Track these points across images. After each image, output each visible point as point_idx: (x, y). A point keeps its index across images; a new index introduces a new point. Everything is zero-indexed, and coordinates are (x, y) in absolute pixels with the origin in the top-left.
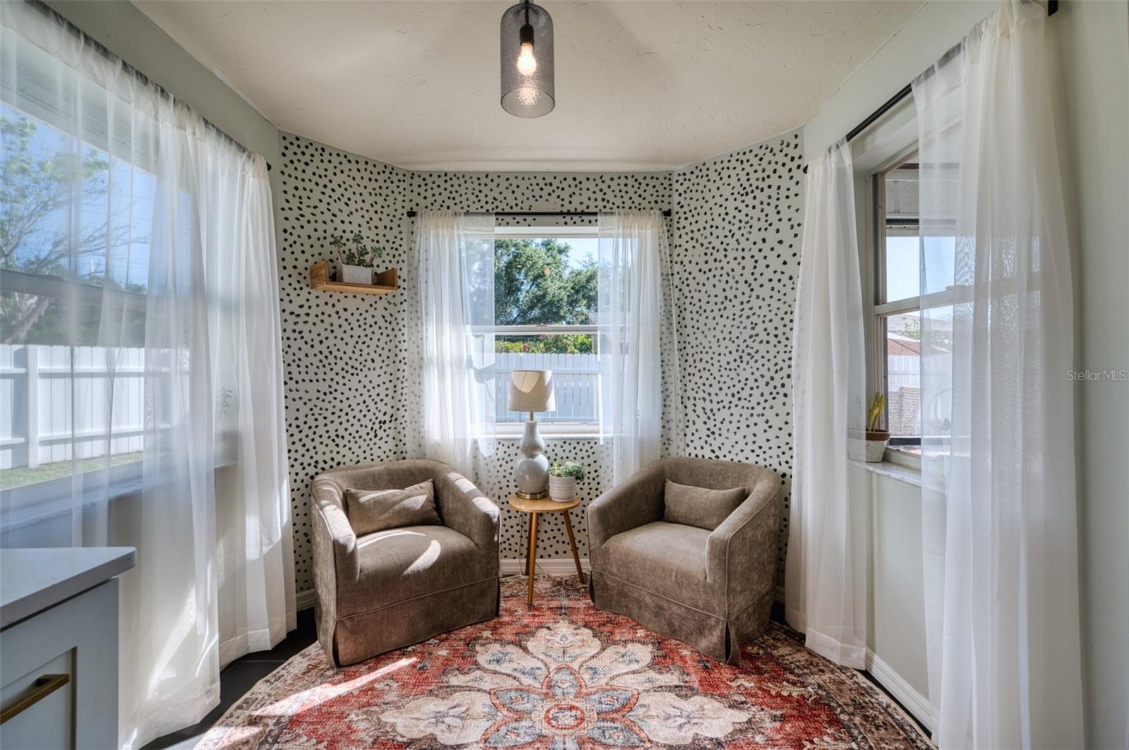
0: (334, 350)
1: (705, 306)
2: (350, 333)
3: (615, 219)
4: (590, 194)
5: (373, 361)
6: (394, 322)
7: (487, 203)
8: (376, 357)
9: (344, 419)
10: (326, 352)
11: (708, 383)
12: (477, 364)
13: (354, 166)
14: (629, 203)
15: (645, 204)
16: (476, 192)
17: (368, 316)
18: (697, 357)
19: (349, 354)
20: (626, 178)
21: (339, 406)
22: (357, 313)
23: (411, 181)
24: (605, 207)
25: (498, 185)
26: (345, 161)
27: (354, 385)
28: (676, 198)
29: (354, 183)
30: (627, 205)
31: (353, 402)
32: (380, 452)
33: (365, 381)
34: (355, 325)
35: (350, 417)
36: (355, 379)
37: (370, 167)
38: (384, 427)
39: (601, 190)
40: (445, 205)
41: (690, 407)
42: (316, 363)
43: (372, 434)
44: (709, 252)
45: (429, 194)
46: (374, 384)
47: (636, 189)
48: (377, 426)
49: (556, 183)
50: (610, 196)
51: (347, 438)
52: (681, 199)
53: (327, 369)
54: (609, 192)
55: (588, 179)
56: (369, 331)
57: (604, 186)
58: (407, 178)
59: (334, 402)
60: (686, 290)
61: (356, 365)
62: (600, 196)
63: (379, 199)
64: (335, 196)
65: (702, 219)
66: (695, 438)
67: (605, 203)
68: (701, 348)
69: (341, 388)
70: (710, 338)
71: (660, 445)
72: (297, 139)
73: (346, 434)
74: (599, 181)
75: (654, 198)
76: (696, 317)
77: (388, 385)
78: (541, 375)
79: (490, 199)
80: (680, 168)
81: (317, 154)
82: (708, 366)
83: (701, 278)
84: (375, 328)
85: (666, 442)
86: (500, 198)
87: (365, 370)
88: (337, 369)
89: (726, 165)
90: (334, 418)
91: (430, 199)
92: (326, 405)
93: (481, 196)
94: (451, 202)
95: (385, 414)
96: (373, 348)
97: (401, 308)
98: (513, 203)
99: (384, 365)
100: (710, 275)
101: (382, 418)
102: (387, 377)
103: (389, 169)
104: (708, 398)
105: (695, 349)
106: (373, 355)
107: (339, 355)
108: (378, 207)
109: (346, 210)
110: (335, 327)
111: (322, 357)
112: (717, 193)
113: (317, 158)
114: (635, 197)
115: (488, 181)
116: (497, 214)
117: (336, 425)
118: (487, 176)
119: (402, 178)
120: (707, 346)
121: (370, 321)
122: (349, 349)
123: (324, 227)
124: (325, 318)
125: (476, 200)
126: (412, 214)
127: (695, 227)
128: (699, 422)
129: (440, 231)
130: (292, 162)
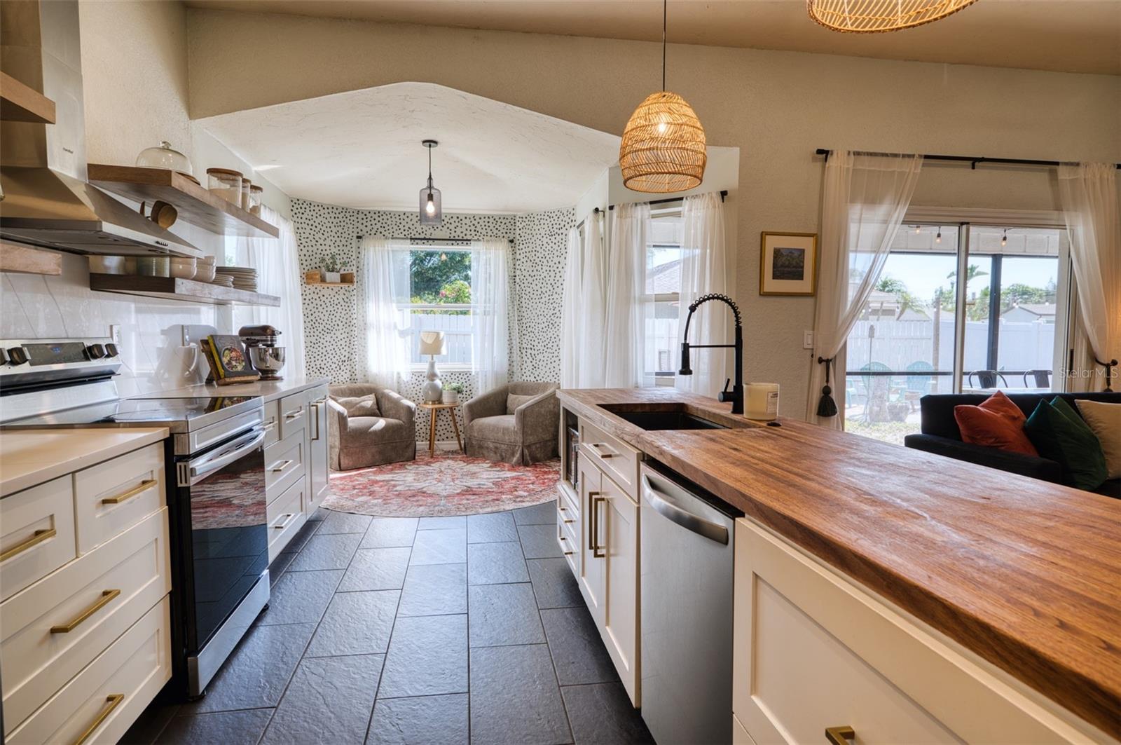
0: (318, 319)
1: (532, 296)
2: (326, 309)
3: (480, 244)
4: (467, 227)
5: (338, 325)
6: (349, 302)
7: (404, 230)
8: (339, 323)
9: (324, 358)
10: (314, 321)
11: (533, 339)
12: (400, 328)
13: (326, 211)
14: (490, 233)
15: (499, 234)
16: (398, 224)
17: (335, 299)
18: (528, 325)
19: (326, 321)
20: (489, 218)
21: (321, 351)
22: (329, 297)
23: (357, 216)
24: (476, 235)
25: (411, 220)
26: (321, 209)
27: (328, 339)
28: (518, 231)
29: (326, 221)
30: (489, 235)
31: (328, 349)
32: (342, 379)
33: (334, 337)
34: (328, 304)
35: (327, 357)
36: (329, 335)
37: (335, 210)
38: (345, 364)
39: (474, 225)
40: (379, 231)
41: (524, 353)
42: (310, 327)
43: (338, 367)
44: (534, 265)
45: (368, 224)
46: (339, 339)
47: (494, 225)
48: (340, 364)
49: (446, 220)
50: (479, 228)
51: (326, 369)
52: (520, 232)
53: (315, 330)
54: (478, 226)
55: (466, 218)
56: (336, 307)
57: (476, 223)
58: (355, 214)
59: (319, 349)
60: (522, 286)
61: (330, 327)
62: (473, 228)
63: (340, 229)
64: (317, 230)
65: (530, 245)
66: (526, 371)
67: (476, 233)
68: (529, 320)
69: (322, 340)
70: (534, 314)
71: (507, 376)
72: (298, 200)
73: (325, 367)
74: (472, 219)
75: (505, 231)
76: (528, 302)
77: (346, 339)
78: (438, 334)
79: (406, 228)
80: (520, 214)
81: (307, 207)
82: (533, 330)
83: (530, 280)
84: (339, 305)
85: (511, 373)
86: (413, 227)
87: (334, 330)
88: (320, 330)
89: (542, 217)
90: (319, 357)
91: (370, 227)
92: (314, 350)
93: (401, 226)
94: (382, 230)
95: (345, 356)
96: (338, 317)
97: (352, 293)
98: (420, 231)
99: (344, 327)
100: (534, 278)
101: (343, 359)
102: (346, 335)
103: (345, 210)
104: (533, 348)
105: (527, 320)
106: (338, 322)
107: (321, 321)
108: (339, 234)
109: (323, 238)
110: (319, 306)
111: (312, 323)
112: (538, 232)
113: (308, 209)
114: (494, 230)
115: (405, 217)
116: (411, 239)
117: (320, 361)
118: (404, 214)
119: (351, 214)
120: (533, 318)
121: (336, 302)
122: (326, 318)
123: (312, 249)
124: (313, 300)
125: (398, 228)
126: (359, 237)
127: (527, 250)
128: (529, 361)
129: (377, 248)
130: (296, 214)
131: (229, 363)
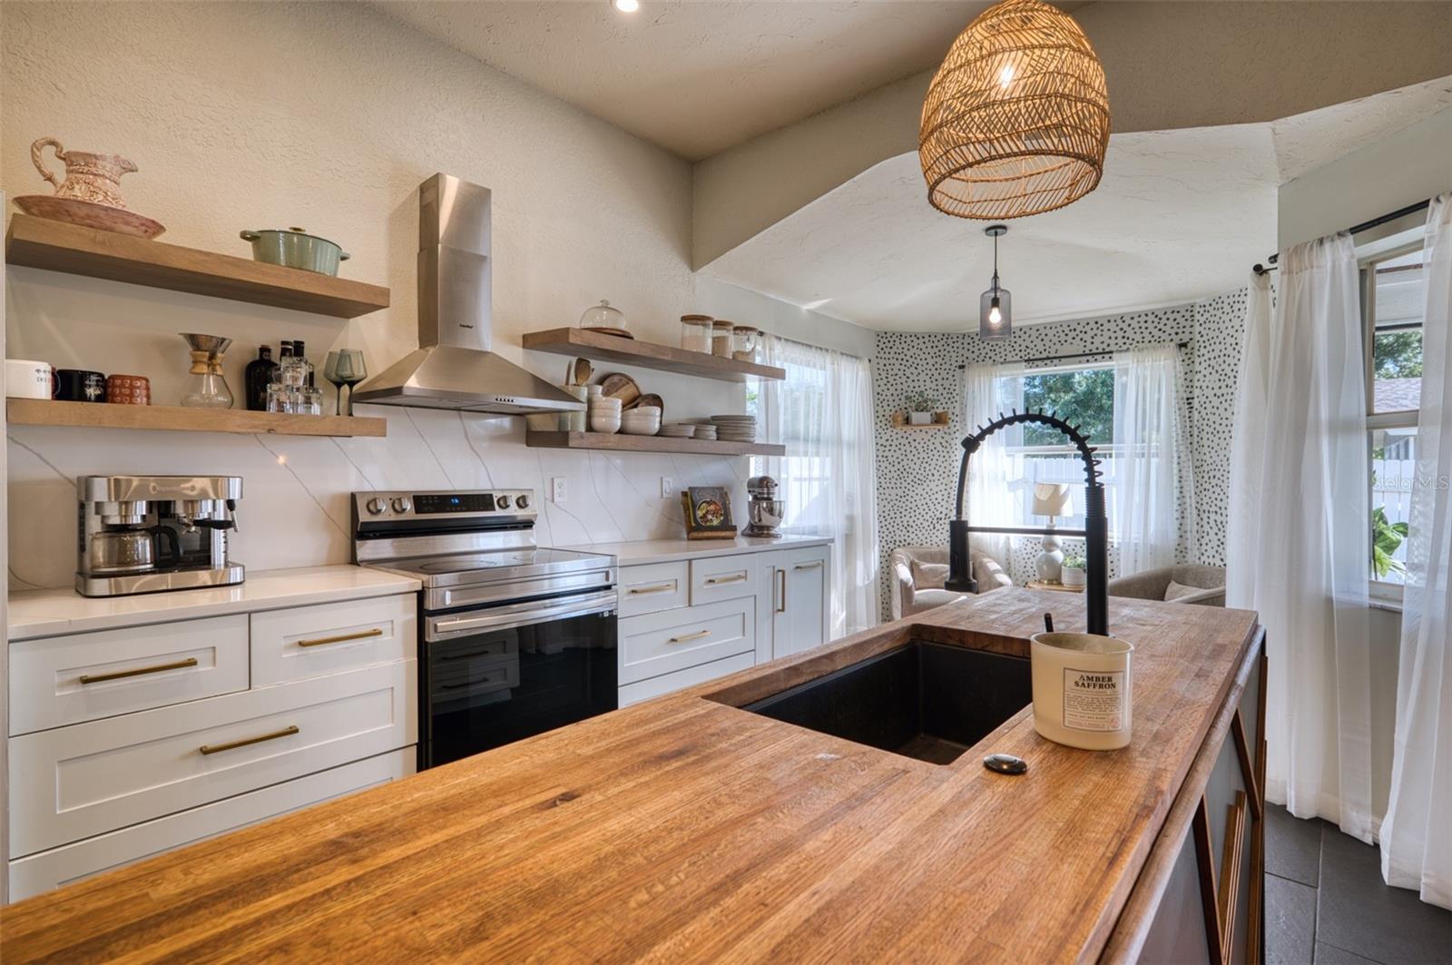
0: (907, 467)
1: (1218, 428)
2: (917, 456)
3: (1129, 354)
4: (1111, 333)
5: (933, 475)
6: (949, 447)
7: (1020, 351)
8: (935, 472)
9: (913, 514)
10: (902, 470)
11: (1219, 498)
12: (1009, 478)
13: (921, 340)
14: (1148, 337)
15: (1164, 336)
16: (1012, 344)
17: (930, 443)
18: (1211, 474)
19: (917, 470)
20: (1147, 315)
21: (910, 505)
22: (922, 442)
23: (963, 341)
24: (1125, 343)
25: (1030, 336)
26: (915, 339)
27: (920, 491)
28: (1197, 328)
29: (921, 353)
30: (1146, 340)
31: (919, 503)
32: (937, 540)
33: (928, 489)
34: (921, 450)
35: (917, 513)
36: (920, 488)
37: (932, 338)
38: (940, 522)
39: (1121, 329)
40: (988, 356)
41: (1206, 520)
42: (896, 476)
43: (932, 527)
44: (1222, 378)
45: (976, 349)
46: (934, 491)
47: (1156, 324)
48: (935, 521)
49: (1079, 328)
50: (1130, 333)
51: (915, 527)
52: (1201, 329)
53: (903, 481)
54: (1129, 330)
55: (1109, 321)
56: (930, 454)
57: (1125, 326)
58: (961, 340)
59: (907, 503)
60: (1204, 412)
61: (921, 477)
62: (1120, 334)
63: (939, 360)
64: (908, 364)
65: (1217, 347)
66: (1208, 548)
67: (1125, 340)
68: (1214, 466)
69: (911, 493)
70: (1222, 457)
71: (1174, 553)
72: (886, 333)
73: (914, 525)
74: (1119, 322)
75: (1175, 330)
76: (1211, 437)
77: (944, 492)
79: (1023, 348)
80: (1200, 301)
81: (897, 340)
82: (1220, 483)
83: (1216, 402)
84: (935, 452)
85: (1182, 550)
86: (1032, 346)
87: (927, 481)
88: (909, 480)
89: (1236, 299)
90: (907, 513)
91: (977, 353)
92: (901, 504)
93: (1016, 346)
94: (992, 354)
95: (941, 513)
96: (933, 466)
97: (954, 436)
98: (1042, 349)
99: (941, 478)
100: (1222, 399)
101: (939, 516)
102: (943, 487)
103: (946, 336)
104: (1219, 512)
105: (1210, 467)
106: (933, 471)
107: (910, 471)
108: (938, 366)
109: (916, 372)
110: (908, 452)
111: (899, 473)
112: (1229, 325)
113: (898, 341)
114: (1155, 332)
115: (1021, 333)
116: (1026, 361)
117: (907, 518)
118: (1021, 330)
119: (955, 339)
120: (1219, 464)
121: (931, 447)
122: (917, 467)
123: (902, 386)
124: (901, 446)
125: (1012, 350)
126: (962, 367)
127: (1212, 355)
128: (1212, 533)
129: (982, 378)
130: (882, 349)
131: (704, 516)
